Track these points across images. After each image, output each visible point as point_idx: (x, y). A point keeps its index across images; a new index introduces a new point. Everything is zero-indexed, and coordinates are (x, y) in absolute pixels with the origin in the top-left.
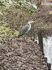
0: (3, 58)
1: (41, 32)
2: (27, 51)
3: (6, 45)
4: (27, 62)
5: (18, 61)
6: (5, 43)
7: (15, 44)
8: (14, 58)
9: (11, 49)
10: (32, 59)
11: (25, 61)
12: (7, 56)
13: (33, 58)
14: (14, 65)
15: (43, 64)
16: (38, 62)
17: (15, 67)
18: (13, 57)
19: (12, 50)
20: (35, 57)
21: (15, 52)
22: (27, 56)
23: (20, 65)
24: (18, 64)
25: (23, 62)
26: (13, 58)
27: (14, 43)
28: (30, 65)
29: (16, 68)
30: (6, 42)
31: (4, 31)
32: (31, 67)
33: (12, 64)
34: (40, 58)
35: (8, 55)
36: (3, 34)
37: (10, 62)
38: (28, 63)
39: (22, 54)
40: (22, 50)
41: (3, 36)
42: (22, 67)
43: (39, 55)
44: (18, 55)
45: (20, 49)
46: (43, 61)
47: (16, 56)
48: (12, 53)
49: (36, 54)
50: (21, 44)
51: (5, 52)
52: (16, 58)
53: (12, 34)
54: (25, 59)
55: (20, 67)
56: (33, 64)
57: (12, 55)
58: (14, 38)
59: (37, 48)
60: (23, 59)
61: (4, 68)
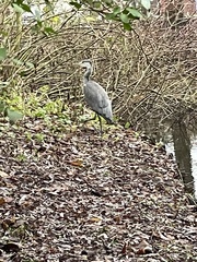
0: (37, 203)
2: (127, 180)
3: (46, 157)
4: (125, 217)
5: (93, 212)
6: (42, 150)
7: (80, 154)
8: (78, 200)
9: (64, 171)
10: (144, 206)
11: (117, 211)
12: (51, 196)
13: (149, 203)
14: (74, 227)
15: (188, 223)
16: (169, 217)
17: (81, 234)
18: (75, 199)
19: (68, 176)
20: (155, 199)
21: (81, 183)
22: (125, 195)
23: (97, 226)
24: (90, 222)
25: (112, 217)
26: (72, 203)
27: (76, 151)
28: (138, 226)
29: (84, 236)
30: (48, 146)
31: (42, 111)
32: (139, 233)
33: (68, 221)
34: (175, 201)
35: (55, 193)
36: (37, 122)
37: (62, 215)
38: (127, 220)
39: (107, 189)
40: (106, 175)
41: (37, 128)
42: (105, 231)
43: (173, 191)
44: (93, 193)
45: (99, 171)
46: (185, 213)
47: (86, 194)
48: (69, 183)
49: (160, 189)
50: (103, 154)
51: (43, 180)
52: (83, 202)
53: (73, 120)
54: (117, 206)
55: (100, 233)
56: (147, 221)
57: (71, 193)
58: (79, 135)
59: (164, 166)
60: (111, 204)
61: (39, 235)
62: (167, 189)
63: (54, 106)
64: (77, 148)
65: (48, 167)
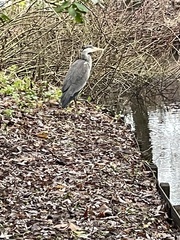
0: (6, 173)
1: (139, 90)
2: (88, 149)
3: (14, 130)
4: (87, 184)
5: (58, 180)
6: (10, 124)
7: (46, 127)
8: (44, 170)
9: (31, 143)
10: (104, 173)
11: (80, 178)
12: (20, 166)
13: (109, 170)
14: (40, 194)
15: (144, 187)
16: (127, 182)
17: (46, 200)
18: (41, 168)
19: (35, 147)
20: (115, 166)
21: (47, 154)
22: (86, 164)
23: (61, 193)
24: (55, 189)
25: (75, 183)
26: (39, 172)
27: (42, 125)
28: (99, 191)
29: (49, 202)
30: (16, 120)
31: (11, 88)
32: (100, 197)
33: (35, 188)
34: (133, 167)
35: (23, 164)
36: (7, 98)
37: (29, 183)
38: (89, 186)
39: (70, 158)
40: (69, 146)
41: (6, 104)
42: (69, 197)
43: (131, 158)
44: (58, 163)
45: (63, 142)
46: (142, 178)
47: (51, 163)
48: (35, 154)
49: (119, 157)
50: (67, 126)
51: (11, 152)
52: (49, 171)
53: (39, 96)
54: (79, 174)
55: (64, 199)
56: (107, 186)
57: (37, 163)
58: (45, 110)
59: (123, 136)
60: (74, 172)
61: (8, 203)
62: (126, 157)
63: (22, 83)
64: (43, 121)
65: (16, 140)
